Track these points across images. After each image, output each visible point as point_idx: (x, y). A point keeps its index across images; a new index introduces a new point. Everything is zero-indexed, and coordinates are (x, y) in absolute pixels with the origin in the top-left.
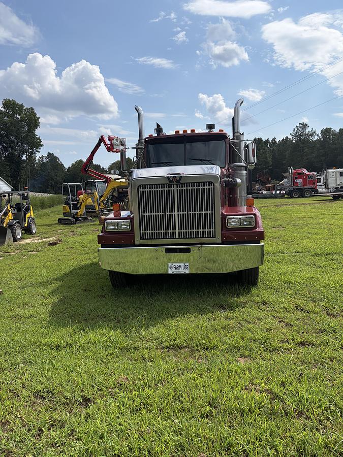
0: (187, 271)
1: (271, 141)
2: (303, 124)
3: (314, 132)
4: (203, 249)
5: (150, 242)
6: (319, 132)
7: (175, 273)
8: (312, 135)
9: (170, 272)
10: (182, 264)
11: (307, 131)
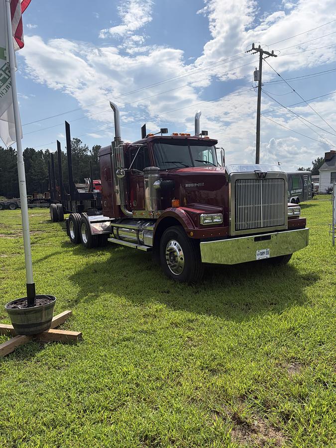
0: (268, 256)
1: (44, 153)
2: (76, 139)
3: (87, 148)
4: (279, 236)
5: (242, 232)
6: (91, 148)
7: (260, 259)
8: (85, 150)
9: (258, 258)
10: (265, 251)
11: (80, 146)
